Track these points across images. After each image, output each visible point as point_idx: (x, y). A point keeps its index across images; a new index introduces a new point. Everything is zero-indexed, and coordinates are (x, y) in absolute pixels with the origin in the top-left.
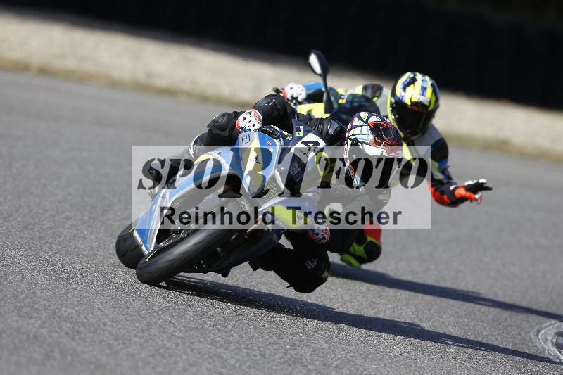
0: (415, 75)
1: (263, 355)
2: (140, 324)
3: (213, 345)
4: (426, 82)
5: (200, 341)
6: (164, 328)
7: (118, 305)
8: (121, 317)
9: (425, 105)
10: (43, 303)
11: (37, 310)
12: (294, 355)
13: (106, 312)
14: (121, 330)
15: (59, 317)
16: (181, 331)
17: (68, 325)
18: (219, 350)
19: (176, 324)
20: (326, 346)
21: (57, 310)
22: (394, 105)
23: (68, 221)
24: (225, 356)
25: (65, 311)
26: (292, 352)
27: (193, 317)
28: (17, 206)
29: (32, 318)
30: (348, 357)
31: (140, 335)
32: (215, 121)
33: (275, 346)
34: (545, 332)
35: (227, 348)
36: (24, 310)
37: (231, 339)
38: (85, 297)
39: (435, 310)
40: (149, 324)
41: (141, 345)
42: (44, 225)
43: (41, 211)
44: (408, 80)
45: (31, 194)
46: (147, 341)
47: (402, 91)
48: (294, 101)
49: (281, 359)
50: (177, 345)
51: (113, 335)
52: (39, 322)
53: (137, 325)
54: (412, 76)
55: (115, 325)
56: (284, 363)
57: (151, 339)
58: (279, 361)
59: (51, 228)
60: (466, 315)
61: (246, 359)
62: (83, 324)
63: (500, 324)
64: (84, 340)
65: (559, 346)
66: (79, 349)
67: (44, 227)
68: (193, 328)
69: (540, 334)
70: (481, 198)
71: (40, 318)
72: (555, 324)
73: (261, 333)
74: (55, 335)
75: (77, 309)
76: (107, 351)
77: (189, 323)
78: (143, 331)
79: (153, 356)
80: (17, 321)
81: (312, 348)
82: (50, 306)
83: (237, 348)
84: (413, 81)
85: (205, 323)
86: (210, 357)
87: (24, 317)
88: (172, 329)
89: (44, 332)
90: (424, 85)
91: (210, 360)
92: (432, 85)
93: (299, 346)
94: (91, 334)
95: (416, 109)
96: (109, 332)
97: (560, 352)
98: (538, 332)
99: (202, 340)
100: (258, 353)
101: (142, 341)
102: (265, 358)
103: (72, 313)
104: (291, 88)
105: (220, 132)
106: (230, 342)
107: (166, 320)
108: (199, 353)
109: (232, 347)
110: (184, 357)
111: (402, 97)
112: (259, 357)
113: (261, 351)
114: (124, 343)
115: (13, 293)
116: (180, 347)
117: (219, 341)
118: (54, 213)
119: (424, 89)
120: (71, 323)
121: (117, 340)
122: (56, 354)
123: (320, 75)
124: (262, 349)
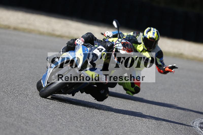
0: (151, 28)
1: (94, 131)
2: (50, 120)
3: (76, 127)
4: (155, 30)
5: (72, 126)
6: (59, 121)
7: (42, 113)
8: (43, 117)
9: (154, 39)
10: (15, 112)
11: (13, 115)
12: (105, 131)
13: (38, 115)
14: (43, 122)
15: (21, 117)
16: (65, 122)
17: (24, 120)
18: (78, 129)
19: (63, 120)
20: (117, 127)
21: (20, 115)
22: (144, 39)
23: (24, 83)
24: (80, 131)
25: (23, 115)
26: (105, 130)
27: (69, 117)
28: (6, 77)
29: (11, 117)
30: (125, 131)
31: (50, 124)
32: (69, 42)
33: (99, 128)
34: (196, 123)
35: (81, 129)
36: (8, 115)
37: (83, 125)
38: (30, 110)
39: (156, 114)
40: (53, 120)
41: (50, 127)
42: (16, 84)
43: (14, 79)
44: (148, 30)
45: (11, 73)
46: (52, 126)
47: (146, 34)
48: (108, 37)
49: (101, 132)
50: (63, 127)
51: (40, 124)
52: (14, 119)
53: (49, 120)
54: (150, 28)
55: (41, 120)
56: (102, 133)
57: (54, 125)
58: (100, 133)
59: (18, 85)
60: (168, 116)
61: (88, 132)
62: (29, 120)
63: (180, 120)
64: (30, 125)
65: (201, 128)
66: (28, 129)
67: (15, 85)
68: (69, 121)
69: (194, 123)
70: (174, 71)
71: (14, 118)
72: (199, 120)
73: (94, 123)
74: (19, 124)
75: (27, 114)
76: (38, 129)
77: (68, 119)
78: (51, 122)
79: (54, 131)
80: (6, 119)
81: (112, 128)
82: (17, 113)
83: (85, 128)
84: (150, 30)
85: (74, 119)
86: (75, 132)
87: (8, 117)
88: (62, 121)
89: (15, 122)
90: (154, 32)
91: (75, 133)
92: (157, 32)
93: (107, 128)
94: (32, 124)
95: (151, 40)
96: (39, 123)
97: (201, 130)
98: (193, 123)
99: (72, 125)
100: (92, 130)
101: (51, 126)
102: (95, 132)
103: (25, 116)
104: (107, 33)
105: (70, 46)
106: (82, 126)
107: (59, 118)
108: (71, 130)
109: (83, 128)
110: (66, 132)
111: (146, 36)
112: (93, 132)
113: (93, 129)
114: (44, 127)
115: (4, 109)
116: (64, 128)
117: (78, 126)
118: (19, 80)
119: (154, 33)
120: (25, 119)
121: (41, 125)
122: (20, 131)
123: (117, 28)
124: (94, 129)
